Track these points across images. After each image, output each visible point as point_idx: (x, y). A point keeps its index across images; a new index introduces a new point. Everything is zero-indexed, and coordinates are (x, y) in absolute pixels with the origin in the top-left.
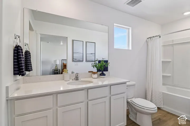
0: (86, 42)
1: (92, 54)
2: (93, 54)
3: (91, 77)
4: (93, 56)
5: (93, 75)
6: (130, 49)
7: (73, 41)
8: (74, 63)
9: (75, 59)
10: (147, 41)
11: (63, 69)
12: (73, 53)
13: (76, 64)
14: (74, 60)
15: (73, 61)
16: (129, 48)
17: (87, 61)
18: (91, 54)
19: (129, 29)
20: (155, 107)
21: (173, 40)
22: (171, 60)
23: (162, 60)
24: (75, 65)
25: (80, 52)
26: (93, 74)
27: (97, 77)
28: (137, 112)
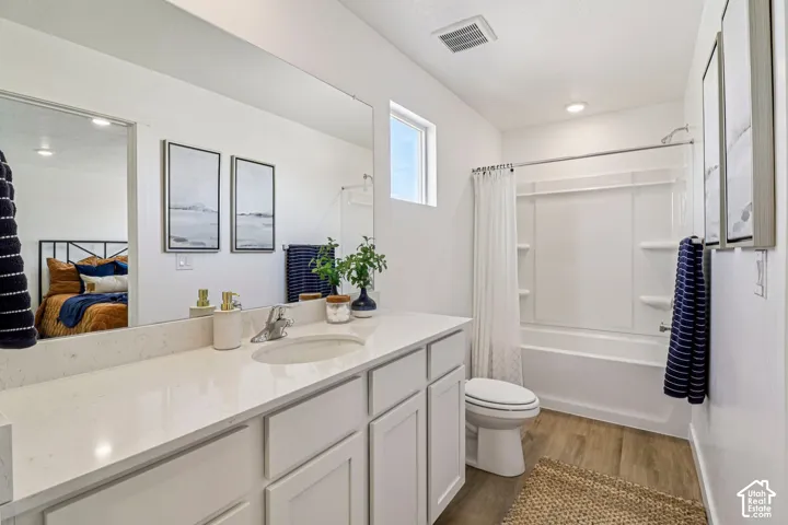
0: (234, 160)
1: (260, 215)
2: (266, 216)
3: (324, 317)
4: (267, 225)
5: (330, 310)
6: (433, 202)
7: (165, 147)
8: (171, 258)
9: (178, 240)
10: (472, 180)
11: (50, 296)
12: (166, 208)
13: (182, 263)
14: (170, 244)
15: (167, 247)
16: (427, 200)
17: (235, 249)
18: (258, 219)
19: (426, 129)
20: (532, 399)
21: (534, 184)
22: (528, 246)
23: (517, 245)
24: (180, 268)
25: (206, 207)
26: (332, 307)
27: (347, 317)
28: (477, 426)
